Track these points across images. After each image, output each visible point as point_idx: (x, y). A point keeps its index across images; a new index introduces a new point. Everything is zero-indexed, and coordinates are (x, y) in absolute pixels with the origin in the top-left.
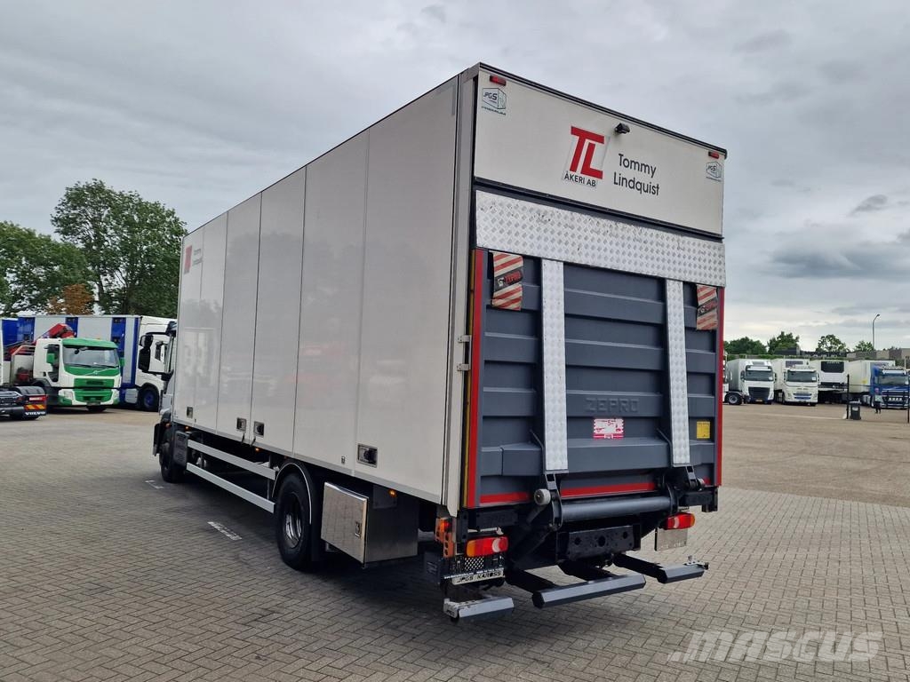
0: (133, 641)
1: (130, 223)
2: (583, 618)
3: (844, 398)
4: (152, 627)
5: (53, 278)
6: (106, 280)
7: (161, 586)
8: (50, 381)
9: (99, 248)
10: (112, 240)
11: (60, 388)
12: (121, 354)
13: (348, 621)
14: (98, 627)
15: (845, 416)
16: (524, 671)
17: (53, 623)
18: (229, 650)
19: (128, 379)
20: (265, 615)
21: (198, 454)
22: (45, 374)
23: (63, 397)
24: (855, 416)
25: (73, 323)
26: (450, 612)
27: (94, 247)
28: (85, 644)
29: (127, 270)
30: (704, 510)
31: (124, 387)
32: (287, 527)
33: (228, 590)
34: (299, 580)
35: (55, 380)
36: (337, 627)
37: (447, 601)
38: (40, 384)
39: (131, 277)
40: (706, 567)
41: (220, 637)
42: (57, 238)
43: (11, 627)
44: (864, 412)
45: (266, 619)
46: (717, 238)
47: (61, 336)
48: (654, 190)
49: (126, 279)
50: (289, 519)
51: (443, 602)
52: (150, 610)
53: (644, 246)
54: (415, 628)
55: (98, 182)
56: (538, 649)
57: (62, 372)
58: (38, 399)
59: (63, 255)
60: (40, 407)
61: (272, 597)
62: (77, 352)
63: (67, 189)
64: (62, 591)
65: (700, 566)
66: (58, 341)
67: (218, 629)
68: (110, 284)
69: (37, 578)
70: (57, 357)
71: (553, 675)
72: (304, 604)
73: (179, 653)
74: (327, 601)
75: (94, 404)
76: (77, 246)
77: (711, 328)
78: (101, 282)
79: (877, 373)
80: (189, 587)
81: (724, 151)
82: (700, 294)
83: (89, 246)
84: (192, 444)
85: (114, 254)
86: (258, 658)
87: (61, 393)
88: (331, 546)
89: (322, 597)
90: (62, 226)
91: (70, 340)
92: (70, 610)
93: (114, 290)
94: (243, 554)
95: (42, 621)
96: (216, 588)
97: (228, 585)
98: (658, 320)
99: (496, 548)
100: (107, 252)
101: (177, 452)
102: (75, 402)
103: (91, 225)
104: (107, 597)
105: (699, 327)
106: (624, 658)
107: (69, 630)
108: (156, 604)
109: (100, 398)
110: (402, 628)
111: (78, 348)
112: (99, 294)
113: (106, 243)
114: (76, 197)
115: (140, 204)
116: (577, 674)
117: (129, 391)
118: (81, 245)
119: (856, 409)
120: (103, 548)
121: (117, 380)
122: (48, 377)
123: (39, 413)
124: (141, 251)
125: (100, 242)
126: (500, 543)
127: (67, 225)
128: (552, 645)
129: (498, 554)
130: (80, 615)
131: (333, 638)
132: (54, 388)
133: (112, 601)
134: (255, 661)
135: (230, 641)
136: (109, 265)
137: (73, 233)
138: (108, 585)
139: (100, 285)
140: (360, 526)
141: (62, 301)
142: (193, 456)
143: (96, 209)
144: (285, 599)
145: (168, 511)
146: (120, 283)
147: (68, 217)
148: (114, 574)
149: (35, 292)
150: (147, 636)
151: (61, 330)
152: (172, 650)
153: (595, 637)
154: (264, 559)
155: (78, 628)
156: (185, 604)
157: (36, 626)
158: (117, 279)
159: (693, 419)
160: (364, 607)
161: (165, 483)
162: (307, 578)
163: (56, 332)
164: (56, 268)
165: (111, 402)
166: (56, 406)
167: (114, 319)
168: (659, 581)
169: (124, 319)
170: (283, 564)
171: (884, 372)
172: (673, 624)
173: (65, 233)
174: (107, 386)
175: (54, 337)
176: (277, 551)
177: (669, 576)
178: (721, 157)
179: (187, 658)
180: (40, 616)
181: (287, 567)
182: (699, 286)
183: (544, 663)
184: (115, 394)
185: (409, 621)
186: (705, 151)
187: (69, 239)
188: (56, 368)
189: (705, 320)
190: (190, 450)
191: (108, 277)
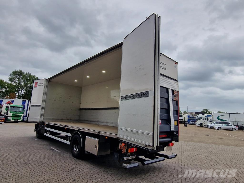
0: (39, 177)
1: (27, 79)
2: (150, 168)
3: (183, 122)
4: (44, 173)
5: (7, 91)
6: (20, 92)
7: (43, 163)
8: (6, 115)
9: (19, 85)
10: (22, 83)
11: (8, 117)
12: (24, 109)
13: (94, 171)
14: (29, 173)
15: (184, 126)
16: (141, 181)
17: (16, 172)
18: (66, 178)
19: (25, 115)
20: (72, 170)
21: (48, 131)
22: (4, 113)
23: (9, 119)
24: (186, 126)
25: (13, 101)
26: (125, 167)
27: (18, 85)
28: (26, 178)
29: (25, 90)
30: (176, 142)
31: (24, 117)
32: (74, 148)
33: (61, 163)
34: (78, 161)
35: (7, 114)
36: (91, 172)
37: (123, 164)
38: (3, 115)
39: (26, 92)
40: (176, 155)
41: (62, 175)
42: (9, 82)
43: (4, 174)
44: (188, 125)
45: (73, 170)
46: (177, 81)
47: (9, 104)
48: (165, 69)
49: (25, 92)
50: (75, 146)
51: (122, 164)
52: (42, 168)
53: (164, 81)
54: (111, 172)
55: (20, 70)
56: (143, 176)
57: (9, 112)
58: (2, 119)
59: (10, 86)
60: (3, 121)
61: (72, 165)
62: (13, 108)
63: (13, 71)
64: (17, 164)
65: (175, 155)
66: (8, 105)
67: (61, 173)
68: (21, 93)
69: (9, 161)
70: (8, 109)
71: (149, 182)
72: (82, 167)
73: (52, 180)
74: (87, 166)
75: (16, 121)
76: (14, 84)
77: (176, 100)
78: (18, 93)
79: (189, 117)
80: (50, 163)
81: (177, 63)
82: (175, 92)
83: (16, 84)
84: (46, 128)
85: (22, 86)
86: (74, 180)
87: (8, 118)
88: (87, 152)
89: (85, 165)
90: (10, 79)
91: (12, 105)
92: (20, 169)
93: (21, 95)
94: (62, 155)
95: (12, 172)
96: (58, 163)
97: (61, 162)
98: (167, 97)
99: (135, 151)
100: (21, 86)
101: (42, 131)
102: (12, 120)
103: (18, 79)
104: (29, 166)
105: (175, 100)
106: (163, 177)
107: (21, 174)
108: (43, 167)
109: (18, 119)
110: (108, 172)
111: (14, 107)
112: (18, 95)
113: (21, 84)
114: (15, 73)
115: (30, 75)
116: (154, 182)
117: (25, 118)
118: (15, 84)
119: (186, 124)
120: (26, 154)
121: (22, 115)
122: (5, 114)
123: (2, 122)
124: (29, 86)
125: (19, 83)
126: (136, 149)
127: (12, 79)
128: (146, 175)
129: (135, 152)
130: (23, 170)
131: (91, 175)
132: (7, 116)
133: (30, 167)
134: (73, 181)
135: (65, 176)
136: (21, 89)
137: (13, 81)
138: (29, 162)
139: (18, 94)
140: (96, 146)
141: (8, 97)
142: (46, 131)
143: (19, 76)
144: (76, 166)
145: (40, 145)
146: (23, 93)
147: (12, 77)
148: (30, 160)
149: (2, 95)
150: (43, 175)
151: (10, 103)
152: (50, 179)
153: (155, 173)
154: (68, 156)
155: (23, 173)
156: (51, 167)
157: (11, 173)
158: (23, 92)
159: (174, 120)
160: (97, 167)
161: (37, 139)
162: (80, 161)
163: (8, 103)
164: (8, 89)
165: (20, 120)
166: (6, 121)
167: (23, 100)
168: (167, 159)
169: (25, 100)
170: (73, 157)
171: (190, 117)
172: (170, 169)
173: (11, 81)
174: (20, 116)
175: (8, 104)
176: (71, 154)
177: (169, 158)
178: (177, 64)
179: (55, 181)
180: (12, 171)
181: (74, 158)
182: (174, 91)
183: (145, 179)
184: (22, 118)
185: (109, 170)
186: (174, 62)
187: (12, 82)
188: (7, 112)
189: (175, 98)
190: (46, 130)
191: (21, 91)
